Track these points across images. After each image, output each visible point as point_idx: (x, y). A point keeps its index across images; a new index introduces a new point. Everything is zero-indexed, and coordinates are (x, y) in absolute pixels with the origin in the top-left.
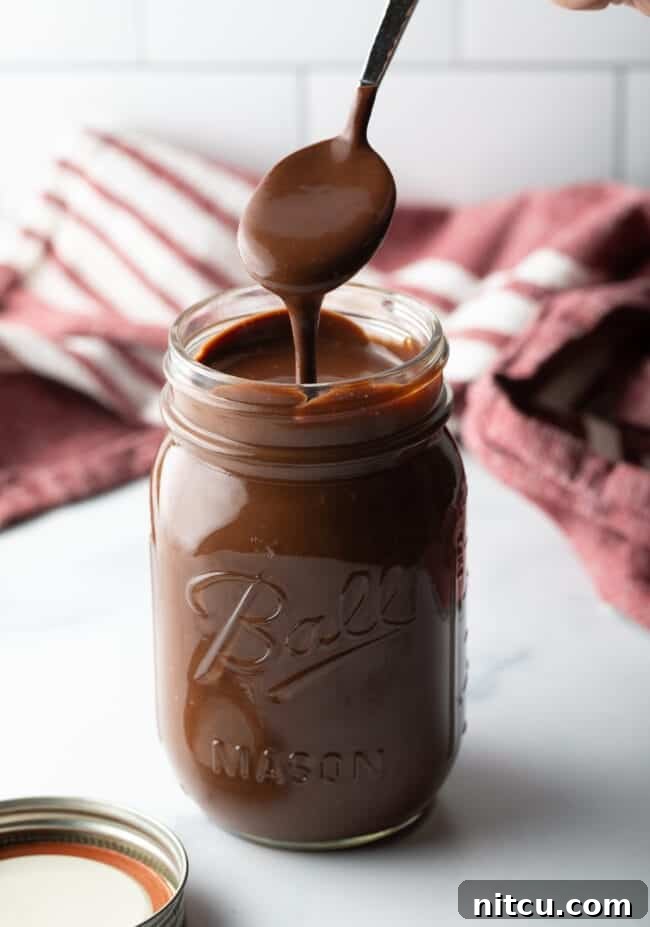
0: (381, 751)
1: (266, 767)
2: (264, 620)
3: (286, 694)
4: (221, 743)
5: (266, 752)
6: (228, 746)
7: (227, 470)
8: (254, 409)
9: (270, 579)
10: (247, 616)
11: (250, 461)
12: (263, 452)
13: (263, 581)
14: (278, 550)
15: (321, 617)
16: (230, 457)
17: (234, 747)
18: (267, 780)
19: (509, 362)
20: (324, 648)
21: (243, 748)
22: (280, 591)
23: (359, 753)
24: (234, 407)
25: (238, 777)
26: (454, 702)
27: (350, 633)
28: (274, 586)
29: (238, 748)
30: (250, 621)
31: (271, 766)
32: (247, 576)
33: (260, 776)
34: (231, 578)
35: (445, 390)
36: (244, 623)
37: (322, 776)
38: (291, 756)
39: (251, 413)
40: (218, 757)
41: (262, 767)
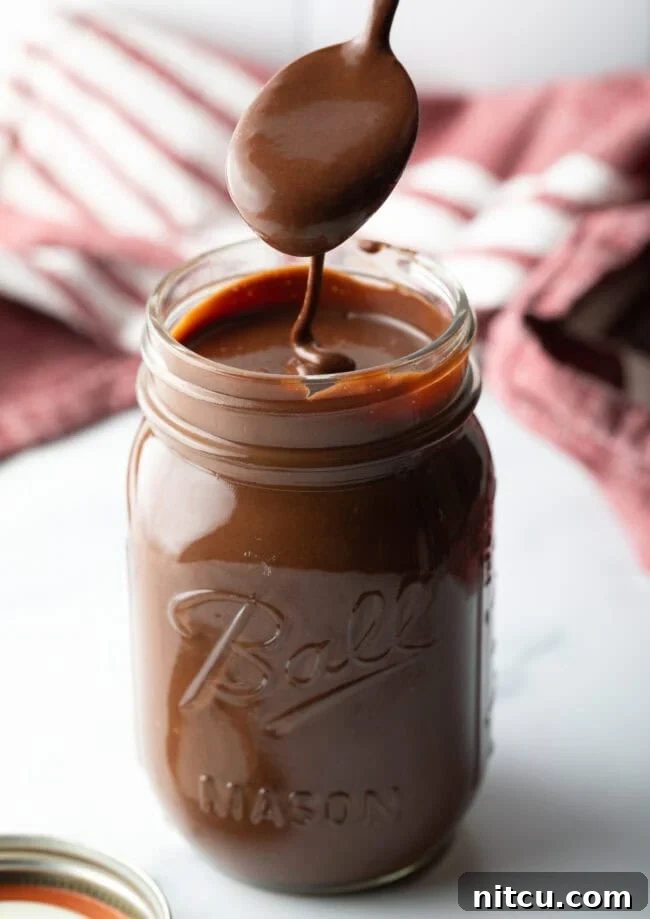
0: (396, 789)
1: (263, 807)
2: (261, 644)
3: (285, 727)
4: (210, 780)
5: (262, 791)
6: (218, 783)
7: (215, 473)
8: (249, 404)
9: (265, 599)
10: (241, 638)
11: (242, 463)
12: (258, 453)
13: (258, 601)
14: (275, 564)
15: (326, 643)
16: (219, 458)
17: (226, 783)
18: (264, 822)
19: (538, 297)
20: (329, 676)
21: (236, 787)
22: (278, 612)
23: (370, 792)
24: (222, 400)
25: (230, 816)
26: (480, 723)
27: (361, 659)
28: (270, 606)
29: (229, 785)
30: (245, 645)
31: (268, 807)
32: (240, 596)
33: (256, 818)
34: (220, 596)
35: (471, 370)
36: (236, 649)
37: (327, 815)
38: (292, 795)
39: (243, 408)
40: (206, 793)
41: (258, 807)
